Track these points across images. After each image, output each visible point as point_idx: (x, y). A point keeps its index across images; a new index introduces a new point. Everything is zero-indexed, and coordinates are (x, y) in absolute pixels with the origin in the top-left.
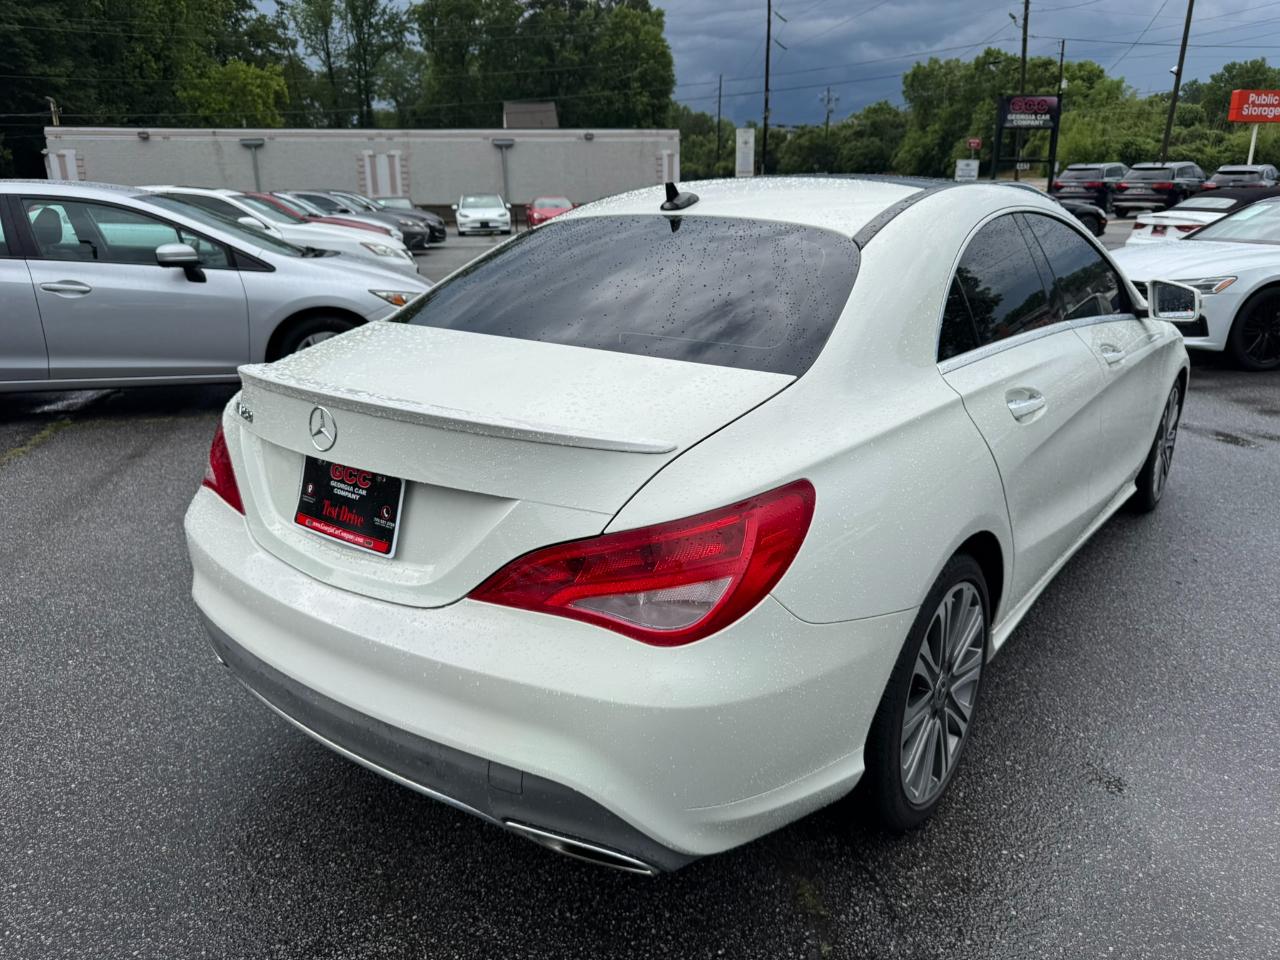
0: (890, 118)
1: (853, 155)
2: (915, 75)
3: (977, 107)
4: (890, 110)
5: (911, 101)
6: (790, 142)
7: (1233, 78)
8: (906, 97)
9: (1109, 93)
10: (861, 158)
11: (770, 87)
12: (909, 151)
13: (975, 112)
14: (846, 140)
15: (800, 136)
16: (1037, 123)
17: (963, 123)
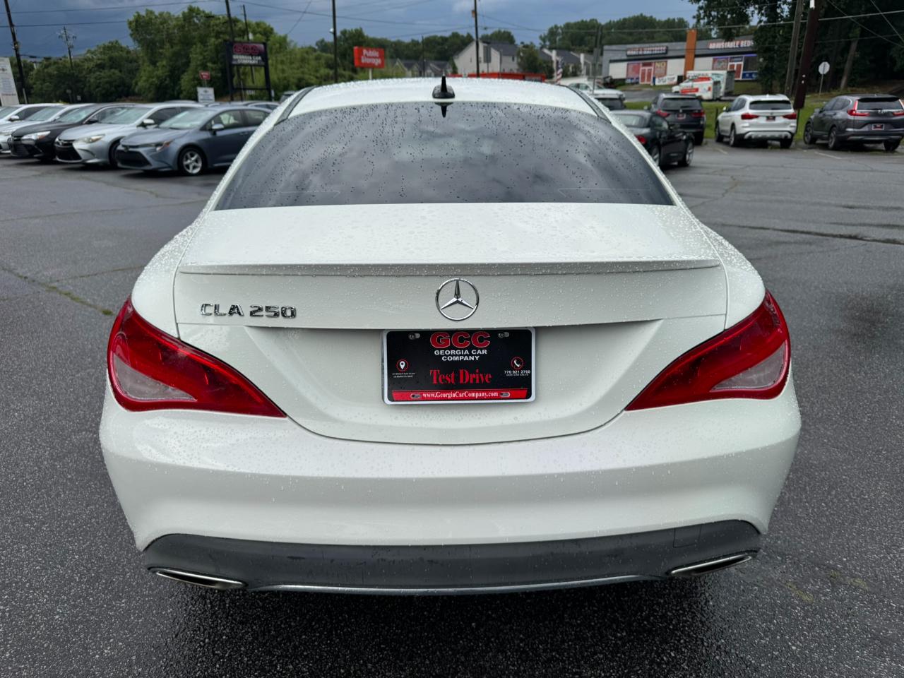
0: (124, 54)
1: (100, 83)
2: (137, 21)
3: (192, 50)
4: (121, 49)
5: (139, 42)
6: (39, 71)
7: (347, 39)
8: (134, 39)
9: (280, 44)
10: (107, 86)
11: (14, 23)
12: (147, 81)
13: (191, 52)
14: (90, 71)
15: (47, 67)
16: (253, 62)
17: (184, 60)
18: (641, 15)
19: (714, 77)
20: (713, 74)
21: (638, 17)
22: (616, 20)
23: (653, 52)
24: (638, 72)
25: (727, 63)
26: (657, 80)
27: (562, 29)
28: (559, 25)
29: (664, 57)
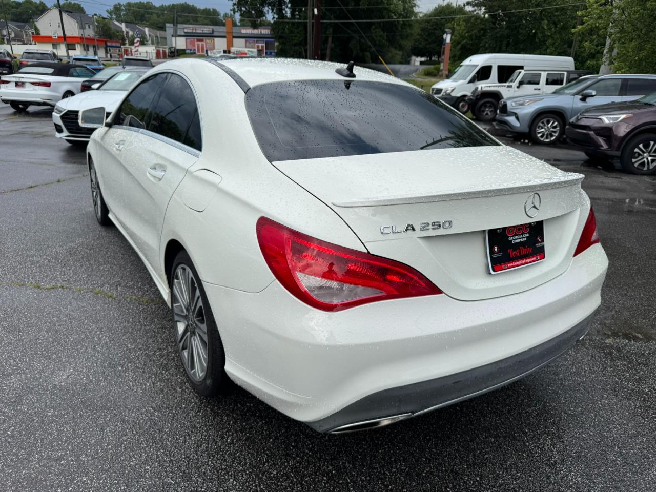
18: (186, 3)
19: (249, 53)
20: (248, 51)
21: (183, 4)
22: (167, 5)
23: (203, 32)
24: (195, 46)
25: (255, 44)
26: (209, 52)
27: (124, 6)
28: (122, 4)
29: (211, 36)
